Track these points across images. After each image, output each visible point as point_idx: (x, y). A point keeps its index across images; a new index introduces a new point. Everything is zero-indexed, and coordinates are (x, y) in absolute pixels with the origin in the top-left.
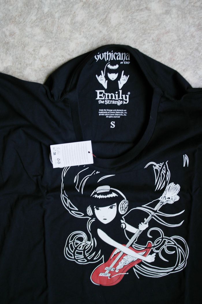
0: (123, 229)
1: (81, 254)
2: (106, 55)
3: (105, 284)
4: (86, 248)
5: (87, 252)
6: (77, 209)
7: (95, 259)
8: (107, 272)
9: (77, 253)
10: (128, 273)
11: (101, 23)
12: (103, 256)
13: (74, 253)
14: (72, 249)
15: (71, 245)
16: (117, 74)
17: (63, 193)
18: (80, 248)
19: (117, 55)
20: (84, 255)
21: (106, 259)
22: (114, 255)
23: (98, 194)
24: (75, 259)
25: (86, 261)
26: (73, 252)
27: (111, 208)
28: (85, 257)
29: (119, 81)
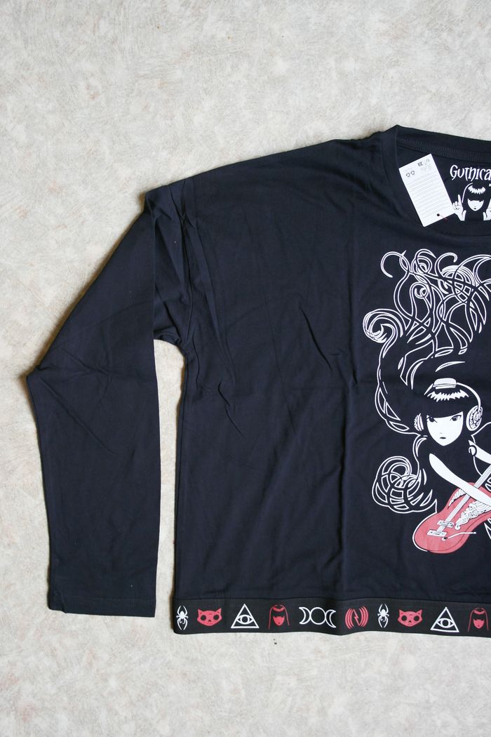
0: (471, 456)
1: (400, 495)
2: (469, 171)
3: (436, 549)
4: (409, 486)
5: (410, 493)
6: (398, 419)
7: (421, 505)
8: (441, 528)
9: (394, 494)
10: (475, 533)
11: (457, 126)
12: (436, 501)
13: (388, 494)
14: (386, 486)
15: (385, 479)
16: (482, 202)
17: (381, 386)
18: (398, 485)
19: (486, 173)
20: (405, 498)
21: (441, 507)
22: (455, 500)
23: (438, 392)
24: (389, 504)
25: (408, 508)
26: (387, 491)
27: (454, 419)
28: (407, 502)
29: (484, 213)
